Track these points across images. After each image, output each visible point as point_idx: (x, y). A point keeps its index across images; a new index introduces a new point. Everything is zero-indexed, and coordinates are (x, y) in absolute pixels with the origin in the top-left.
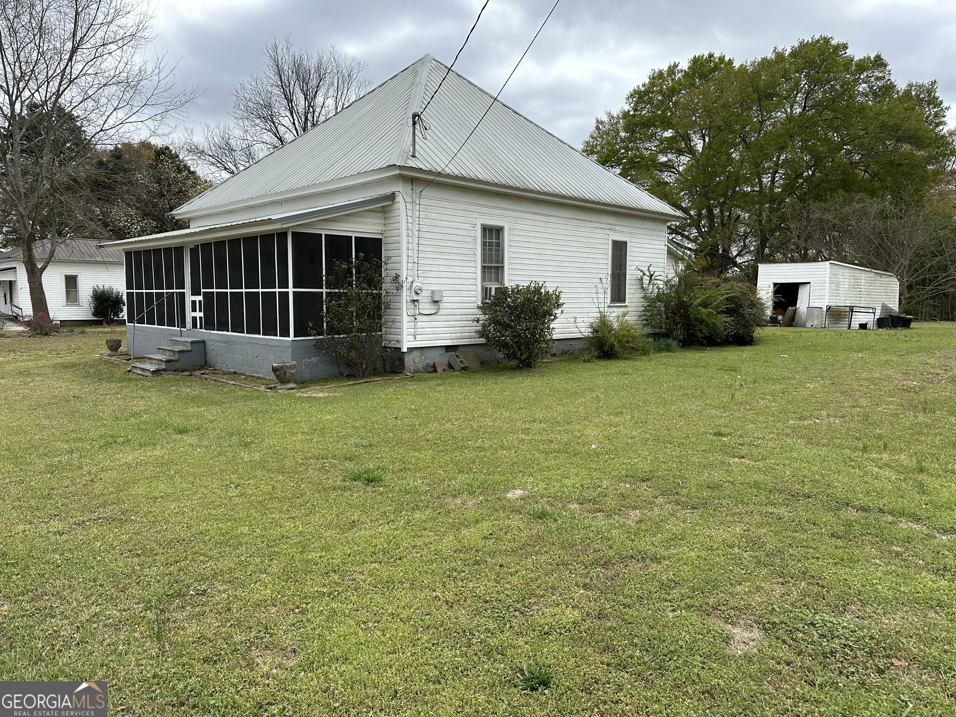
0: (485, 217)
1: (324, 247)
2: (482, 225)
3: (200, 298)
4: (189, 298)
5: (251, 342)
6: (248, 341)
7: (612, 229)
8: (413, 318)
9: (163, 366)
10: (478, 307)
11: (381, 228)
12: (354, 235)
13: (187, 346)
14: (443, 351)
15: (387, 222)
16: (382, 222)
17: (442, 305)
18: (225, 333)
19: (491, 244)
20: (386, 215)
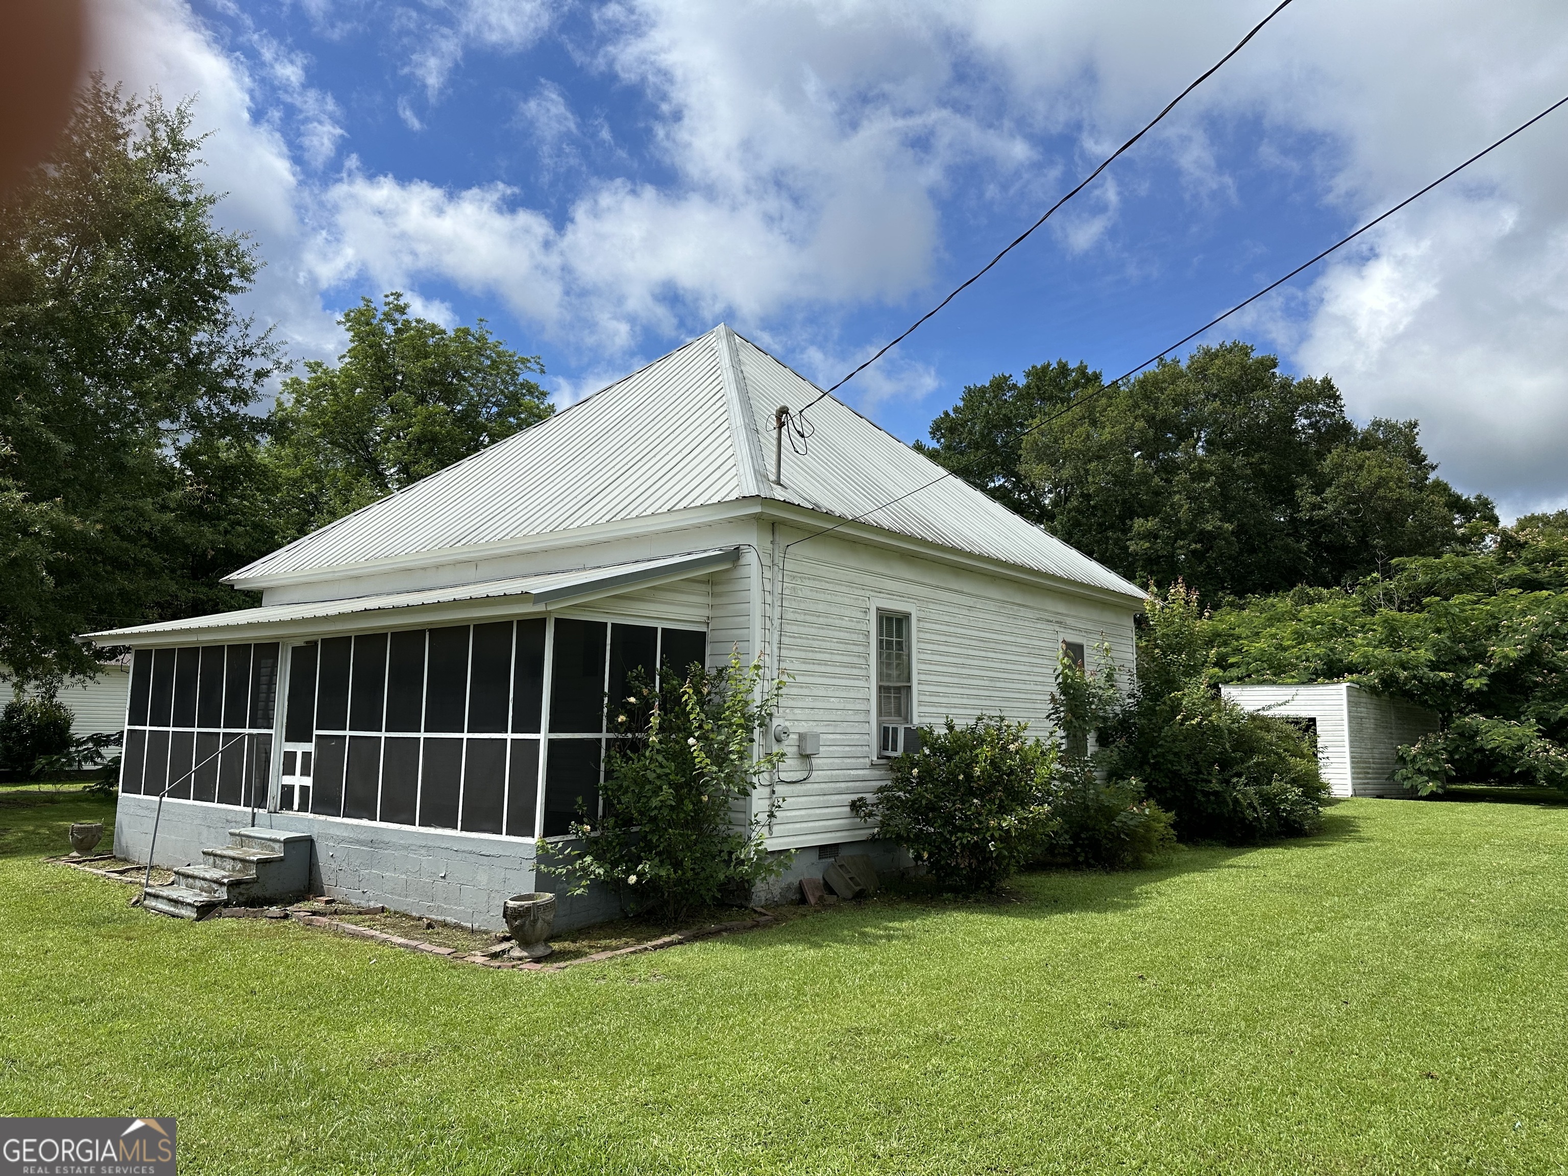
0: (882, 595)
1: (608, 648)
2: (878, 609)
3: (310, 747)
4: (280, 747)
5: (430, 844)
6: (424, 843)
7: (1061, 623)
8: (768, 790)
9: (222, 894)
10: (873, 766)
11: (707, 612)
12: (660, 625)
13: (273, 850)
14: (815, 855)
15: (718, 601)
16: (709, 600)
17: (815, 761)
18: (365, 822)
19: (889, 643)
20: (718, 589)
